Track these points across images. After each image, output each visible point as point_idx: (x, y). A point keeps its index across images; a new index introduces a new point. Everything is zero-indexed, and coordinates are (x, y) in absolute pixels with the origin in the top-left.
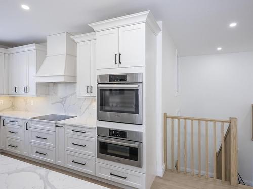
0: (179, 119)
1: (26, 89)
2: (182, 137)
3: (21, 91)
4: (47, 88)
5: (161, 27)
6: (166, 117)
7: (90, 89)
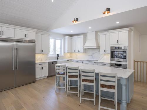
0: (140, 62)
1: (79, 51)
2: (142, 68)
3: (77, 51)
4: (86, 50)
5: (133, 30)
6: (135, 61)
7: (105, 51)
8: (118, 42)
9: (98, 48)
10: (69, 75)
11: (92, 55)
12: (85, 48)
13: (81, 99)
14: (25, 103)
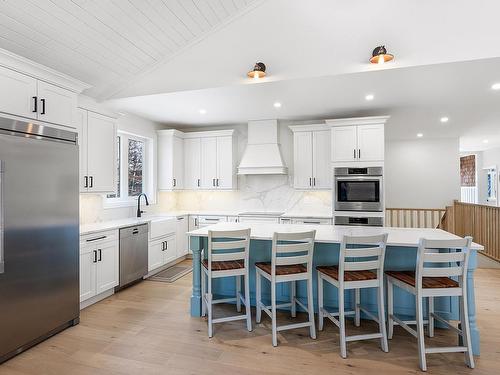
4: (237, 181)
7: (313, 182)
10: (277, 266)
11: (262, 196)
12: (241, 172)
13: (347, 343)
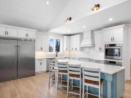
1: (76, 49)
3: (74, 49)
4: (82, 49)
7: (100, 49)
8: (113, 39)
9: (94, 46)
10: (59, 70)
11: (88, 53)
12: (81, 46)
14: (19, 92)
